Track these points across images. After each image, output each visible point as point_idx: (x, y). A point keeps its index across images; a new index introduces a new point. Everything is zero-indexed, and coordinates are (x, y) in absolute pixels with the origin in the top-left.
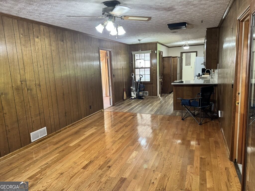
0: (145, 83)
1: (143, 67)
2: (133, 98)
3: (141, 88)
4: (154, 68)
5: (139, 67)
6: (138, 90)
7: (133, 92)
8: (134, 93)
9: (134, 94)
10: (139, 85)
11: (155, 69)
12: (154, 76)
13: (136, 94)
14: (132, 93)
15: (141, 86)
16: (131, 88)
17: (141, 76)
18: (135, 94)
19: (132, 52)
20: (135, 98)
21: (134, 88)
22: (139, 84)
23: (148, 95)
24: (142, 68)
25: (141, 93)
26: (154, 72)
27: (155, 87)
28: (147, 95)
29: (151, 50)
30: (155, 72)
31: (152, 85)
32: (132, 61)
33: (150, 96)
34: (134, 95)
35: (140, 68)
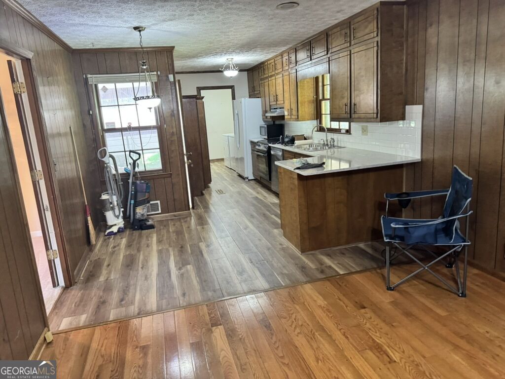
0: (149, 177)
1: (133, 126)
2: (115, 229)
3: (139, 194)
4: (172, 127)
5: (118, 126)
6: (133, 202)
7: (113, 209)
8: (117, 213)
9: (118, 217)
10: (134, 183)
11: (175, 130)
12: (173, 151)
13: (122, 214)
14: (109, 215)
15: (138, 189)
16: (104, 197)
17: (135, 157)
18: (120, 217)
19: (89, 76)
20: (120, 231)
21: (115, 198)
22: (130, 181)
23: (160, 211)
24: (130, 129)
25: (140, 211)
26: (173, 139)
27: (181, 183)
28: (158, 210)
29: (155, 73)
30: (176, 139)
31: (169, 179)
32: (91, 108)
33: (168, 213)
34: (115, 220)
35: (122, 130)
